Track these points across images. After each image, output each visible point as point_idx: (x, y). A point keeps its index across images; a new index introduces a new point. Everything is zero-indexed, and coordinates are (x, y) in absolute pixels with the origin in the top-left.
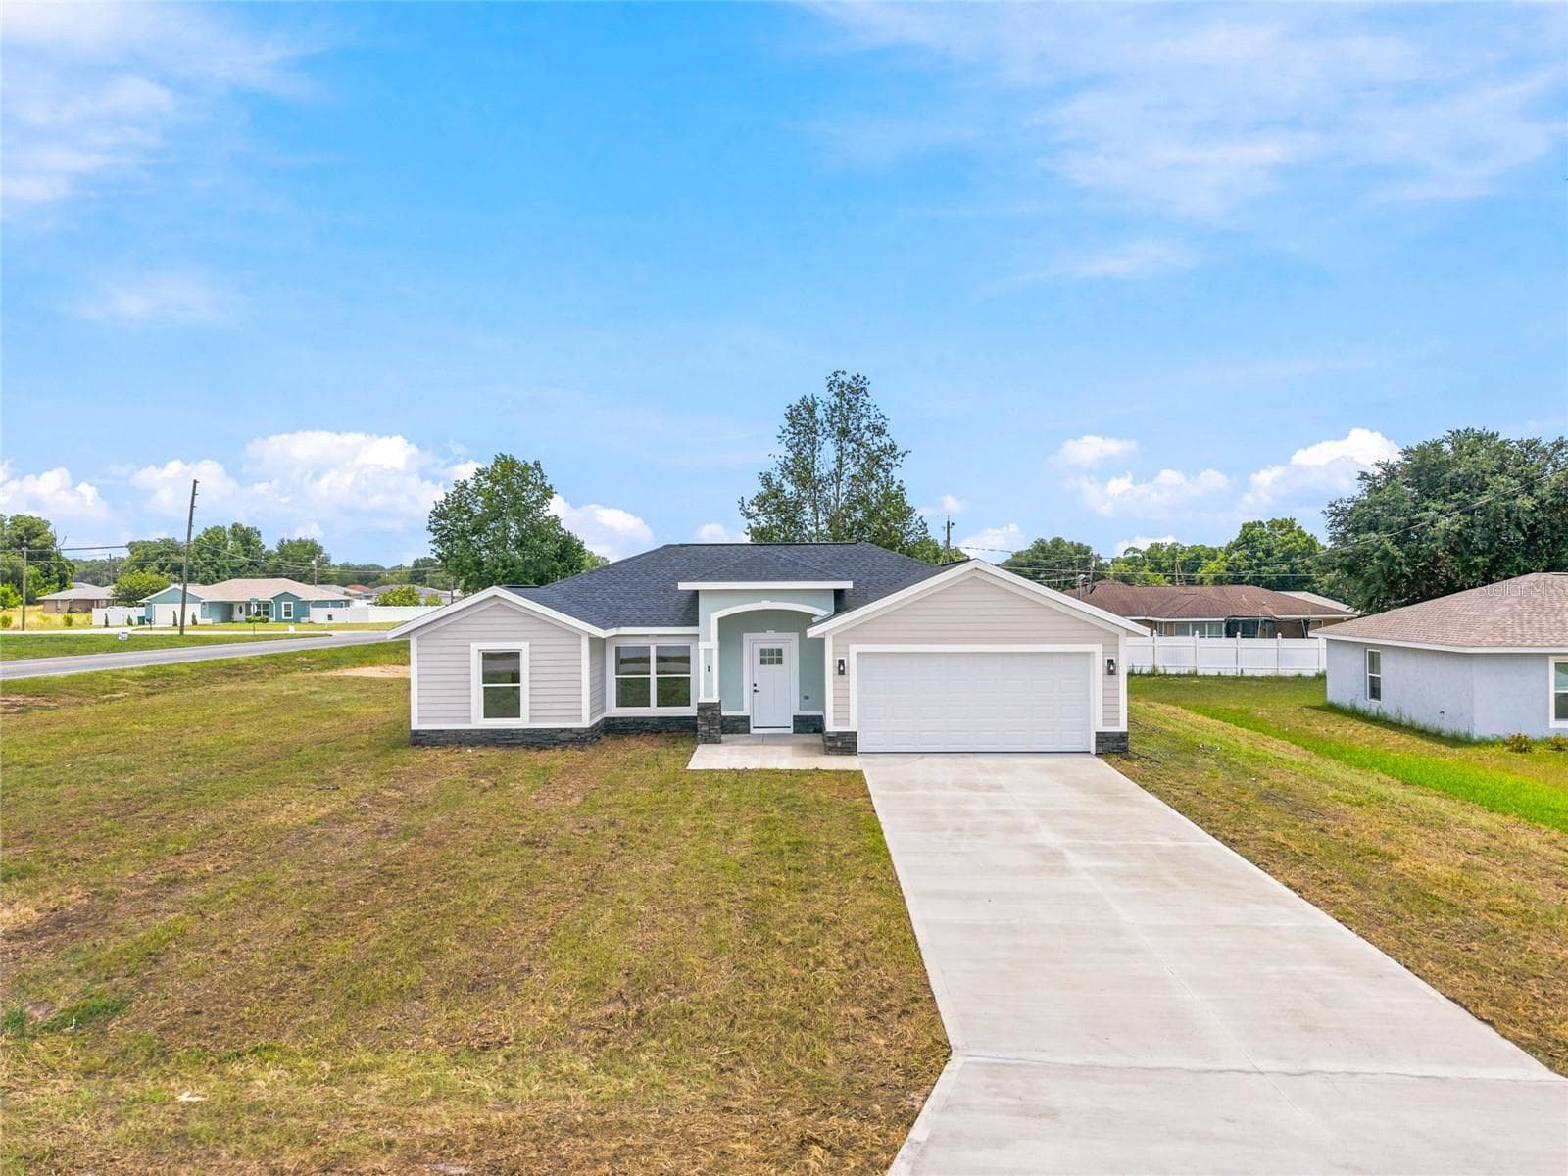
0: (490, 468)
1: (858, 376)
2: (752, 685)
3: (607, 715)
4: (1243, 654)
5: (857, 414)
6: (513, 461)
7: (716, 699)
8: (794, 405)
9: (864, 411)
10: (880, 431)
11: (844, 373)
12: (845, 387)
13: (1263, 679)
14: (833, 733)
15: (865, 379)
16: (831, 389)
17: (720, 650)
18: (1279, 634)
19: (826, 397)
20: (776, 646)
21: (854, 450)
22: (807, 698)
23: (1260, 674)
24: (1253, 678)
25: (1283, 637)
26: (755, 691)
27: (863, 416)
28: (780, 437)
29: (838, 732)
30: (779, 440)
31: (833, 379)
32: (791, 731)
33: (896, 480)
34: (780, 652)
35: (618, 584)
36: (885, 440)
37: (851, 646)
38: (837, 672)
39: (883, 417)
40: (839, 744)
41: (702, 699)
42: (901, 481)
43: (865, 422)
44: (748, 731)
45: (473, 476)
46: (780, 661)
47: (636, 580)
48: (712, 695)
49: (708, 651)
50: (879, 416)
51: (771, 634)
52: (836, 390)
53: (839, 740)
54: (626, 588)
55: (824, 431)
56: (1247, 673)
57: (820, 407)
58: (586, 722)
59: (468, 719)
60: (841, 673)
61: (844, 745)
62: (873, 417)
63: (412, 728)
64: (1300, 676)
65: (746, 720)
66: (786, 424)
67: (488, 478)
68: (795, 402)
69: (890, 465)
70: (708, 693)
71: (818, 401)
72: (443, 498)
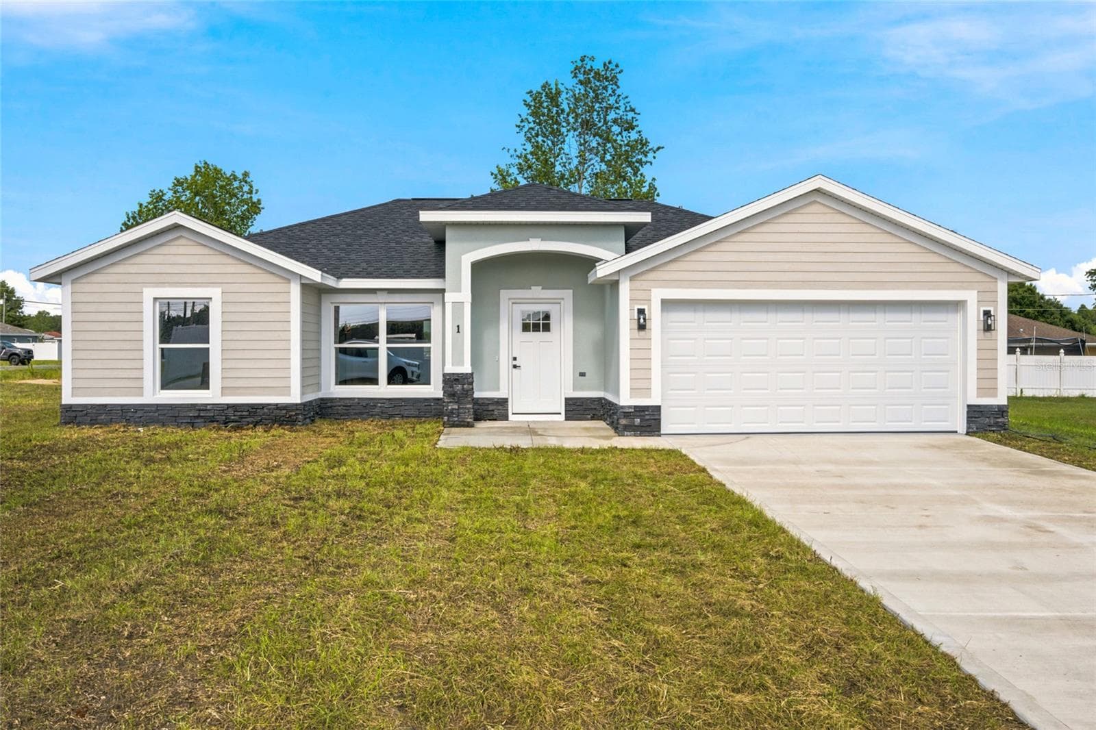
0: (189, 178)
1: (610, 63)
2: (511, 359)
3: (321, 395)
4: (1023, 372)
5: (605, 104)
6: (217, 171)
7: (466, 368)
8: (534, 92)
9: (612, 100)
10: (630, 127)
11: (592, 59)
12: (592, 74)
13: (1043, 399)
14: (630, 407)
15: (617, 66)
16: (575, 76)
17: (472, 304)
18: (1062, 351)
19: (568, 84)
20: (542, 308)
21: (599, 144)
22: (582, 374)
23: (1040, 394)
24: (1034, 398)
25: (1066, 354)
26: (515, 367)
27: (610, 107)
28: (519, 126)
29: (635, 407)
30: (518, 129)
31: (579, 64)
32: (562, 417)
33: (648, 179)
34: (547, 317)
35: (337, 235)
36: (634, 135)
37: (653, 290)
38: (636, 327)
39: (633, 110)
40: (637, 421)
41: (450, 369)
42: (654, 179)
43: (612, 115)
44: (506, 418)
45: (171, 186)
46: (547, 328)
47: (359, 232)
48: (461, 363)
49: (458, 305)
50: (628, 109)
51: (537, 292)
52: (581, 77)
53: (638, 417)
54: (348, 240)
55: (568, 124)
56: (1027, 393)
57: (564, 96)
58: (295, 397)
59: (140, 390)
60: (642, 327)
61: (644, 423)
62: (622, 108)
63: (63, 402)
64: (1083, 397)
65: (503, 402)
66: (525, 112)
67: (188, 188)
68: (537, 88)
69: (640, 161)
70: (458, 361)
71: (562, 88)
72: (137, 208)
